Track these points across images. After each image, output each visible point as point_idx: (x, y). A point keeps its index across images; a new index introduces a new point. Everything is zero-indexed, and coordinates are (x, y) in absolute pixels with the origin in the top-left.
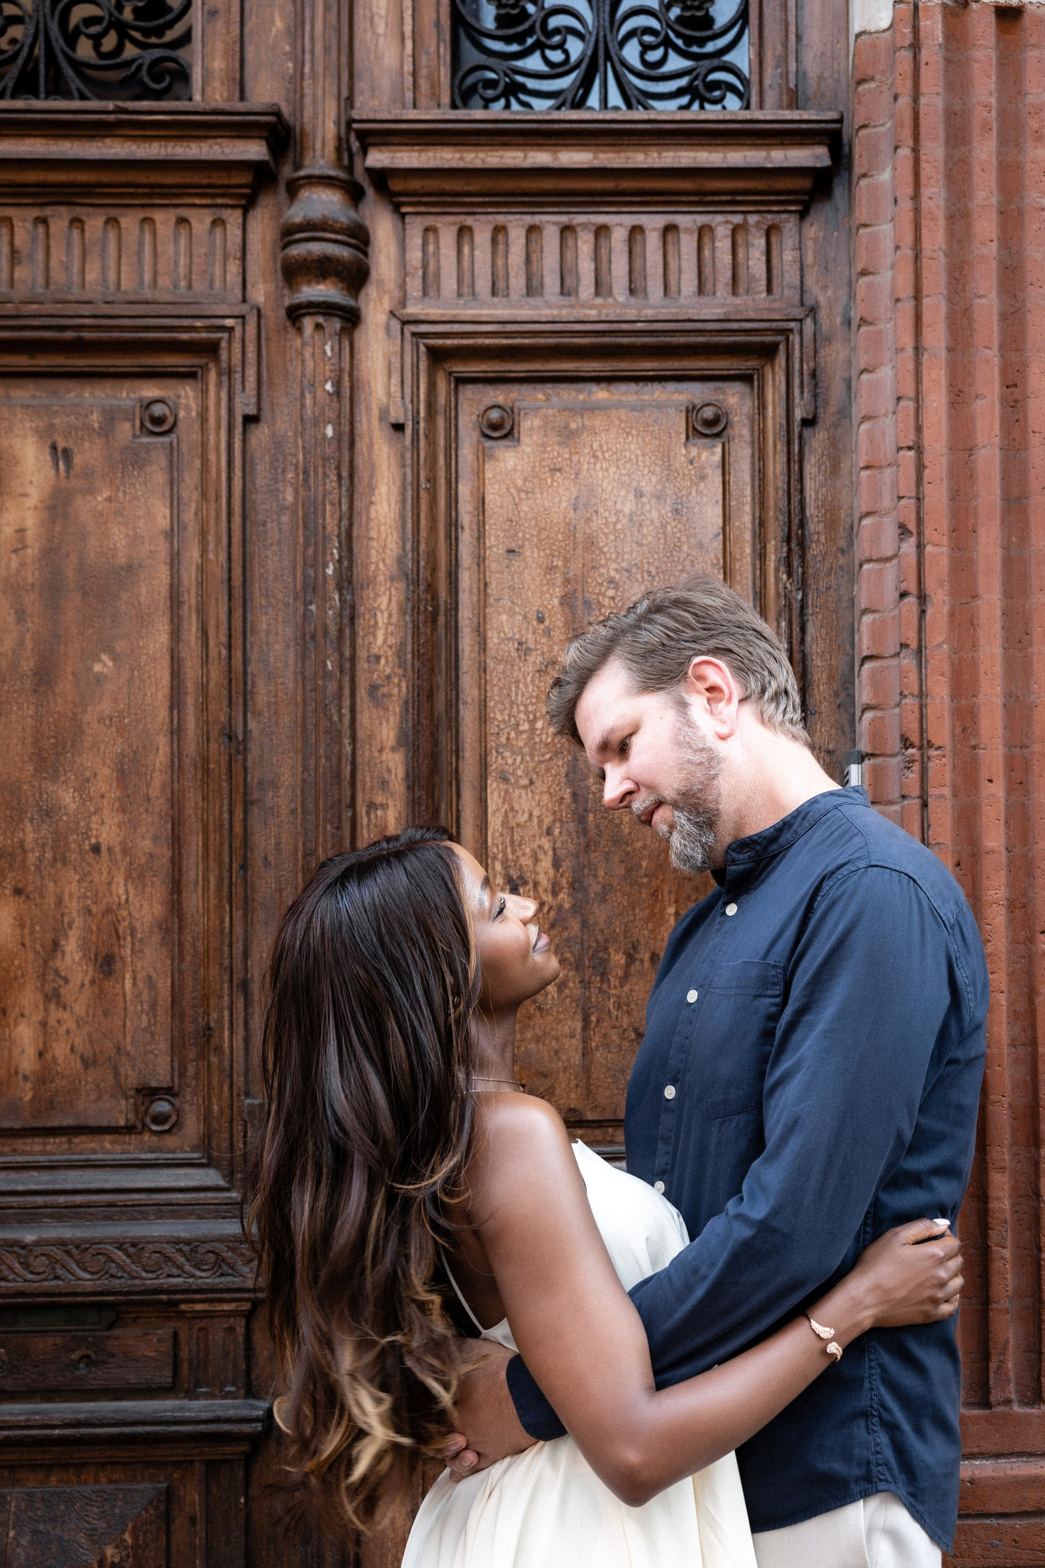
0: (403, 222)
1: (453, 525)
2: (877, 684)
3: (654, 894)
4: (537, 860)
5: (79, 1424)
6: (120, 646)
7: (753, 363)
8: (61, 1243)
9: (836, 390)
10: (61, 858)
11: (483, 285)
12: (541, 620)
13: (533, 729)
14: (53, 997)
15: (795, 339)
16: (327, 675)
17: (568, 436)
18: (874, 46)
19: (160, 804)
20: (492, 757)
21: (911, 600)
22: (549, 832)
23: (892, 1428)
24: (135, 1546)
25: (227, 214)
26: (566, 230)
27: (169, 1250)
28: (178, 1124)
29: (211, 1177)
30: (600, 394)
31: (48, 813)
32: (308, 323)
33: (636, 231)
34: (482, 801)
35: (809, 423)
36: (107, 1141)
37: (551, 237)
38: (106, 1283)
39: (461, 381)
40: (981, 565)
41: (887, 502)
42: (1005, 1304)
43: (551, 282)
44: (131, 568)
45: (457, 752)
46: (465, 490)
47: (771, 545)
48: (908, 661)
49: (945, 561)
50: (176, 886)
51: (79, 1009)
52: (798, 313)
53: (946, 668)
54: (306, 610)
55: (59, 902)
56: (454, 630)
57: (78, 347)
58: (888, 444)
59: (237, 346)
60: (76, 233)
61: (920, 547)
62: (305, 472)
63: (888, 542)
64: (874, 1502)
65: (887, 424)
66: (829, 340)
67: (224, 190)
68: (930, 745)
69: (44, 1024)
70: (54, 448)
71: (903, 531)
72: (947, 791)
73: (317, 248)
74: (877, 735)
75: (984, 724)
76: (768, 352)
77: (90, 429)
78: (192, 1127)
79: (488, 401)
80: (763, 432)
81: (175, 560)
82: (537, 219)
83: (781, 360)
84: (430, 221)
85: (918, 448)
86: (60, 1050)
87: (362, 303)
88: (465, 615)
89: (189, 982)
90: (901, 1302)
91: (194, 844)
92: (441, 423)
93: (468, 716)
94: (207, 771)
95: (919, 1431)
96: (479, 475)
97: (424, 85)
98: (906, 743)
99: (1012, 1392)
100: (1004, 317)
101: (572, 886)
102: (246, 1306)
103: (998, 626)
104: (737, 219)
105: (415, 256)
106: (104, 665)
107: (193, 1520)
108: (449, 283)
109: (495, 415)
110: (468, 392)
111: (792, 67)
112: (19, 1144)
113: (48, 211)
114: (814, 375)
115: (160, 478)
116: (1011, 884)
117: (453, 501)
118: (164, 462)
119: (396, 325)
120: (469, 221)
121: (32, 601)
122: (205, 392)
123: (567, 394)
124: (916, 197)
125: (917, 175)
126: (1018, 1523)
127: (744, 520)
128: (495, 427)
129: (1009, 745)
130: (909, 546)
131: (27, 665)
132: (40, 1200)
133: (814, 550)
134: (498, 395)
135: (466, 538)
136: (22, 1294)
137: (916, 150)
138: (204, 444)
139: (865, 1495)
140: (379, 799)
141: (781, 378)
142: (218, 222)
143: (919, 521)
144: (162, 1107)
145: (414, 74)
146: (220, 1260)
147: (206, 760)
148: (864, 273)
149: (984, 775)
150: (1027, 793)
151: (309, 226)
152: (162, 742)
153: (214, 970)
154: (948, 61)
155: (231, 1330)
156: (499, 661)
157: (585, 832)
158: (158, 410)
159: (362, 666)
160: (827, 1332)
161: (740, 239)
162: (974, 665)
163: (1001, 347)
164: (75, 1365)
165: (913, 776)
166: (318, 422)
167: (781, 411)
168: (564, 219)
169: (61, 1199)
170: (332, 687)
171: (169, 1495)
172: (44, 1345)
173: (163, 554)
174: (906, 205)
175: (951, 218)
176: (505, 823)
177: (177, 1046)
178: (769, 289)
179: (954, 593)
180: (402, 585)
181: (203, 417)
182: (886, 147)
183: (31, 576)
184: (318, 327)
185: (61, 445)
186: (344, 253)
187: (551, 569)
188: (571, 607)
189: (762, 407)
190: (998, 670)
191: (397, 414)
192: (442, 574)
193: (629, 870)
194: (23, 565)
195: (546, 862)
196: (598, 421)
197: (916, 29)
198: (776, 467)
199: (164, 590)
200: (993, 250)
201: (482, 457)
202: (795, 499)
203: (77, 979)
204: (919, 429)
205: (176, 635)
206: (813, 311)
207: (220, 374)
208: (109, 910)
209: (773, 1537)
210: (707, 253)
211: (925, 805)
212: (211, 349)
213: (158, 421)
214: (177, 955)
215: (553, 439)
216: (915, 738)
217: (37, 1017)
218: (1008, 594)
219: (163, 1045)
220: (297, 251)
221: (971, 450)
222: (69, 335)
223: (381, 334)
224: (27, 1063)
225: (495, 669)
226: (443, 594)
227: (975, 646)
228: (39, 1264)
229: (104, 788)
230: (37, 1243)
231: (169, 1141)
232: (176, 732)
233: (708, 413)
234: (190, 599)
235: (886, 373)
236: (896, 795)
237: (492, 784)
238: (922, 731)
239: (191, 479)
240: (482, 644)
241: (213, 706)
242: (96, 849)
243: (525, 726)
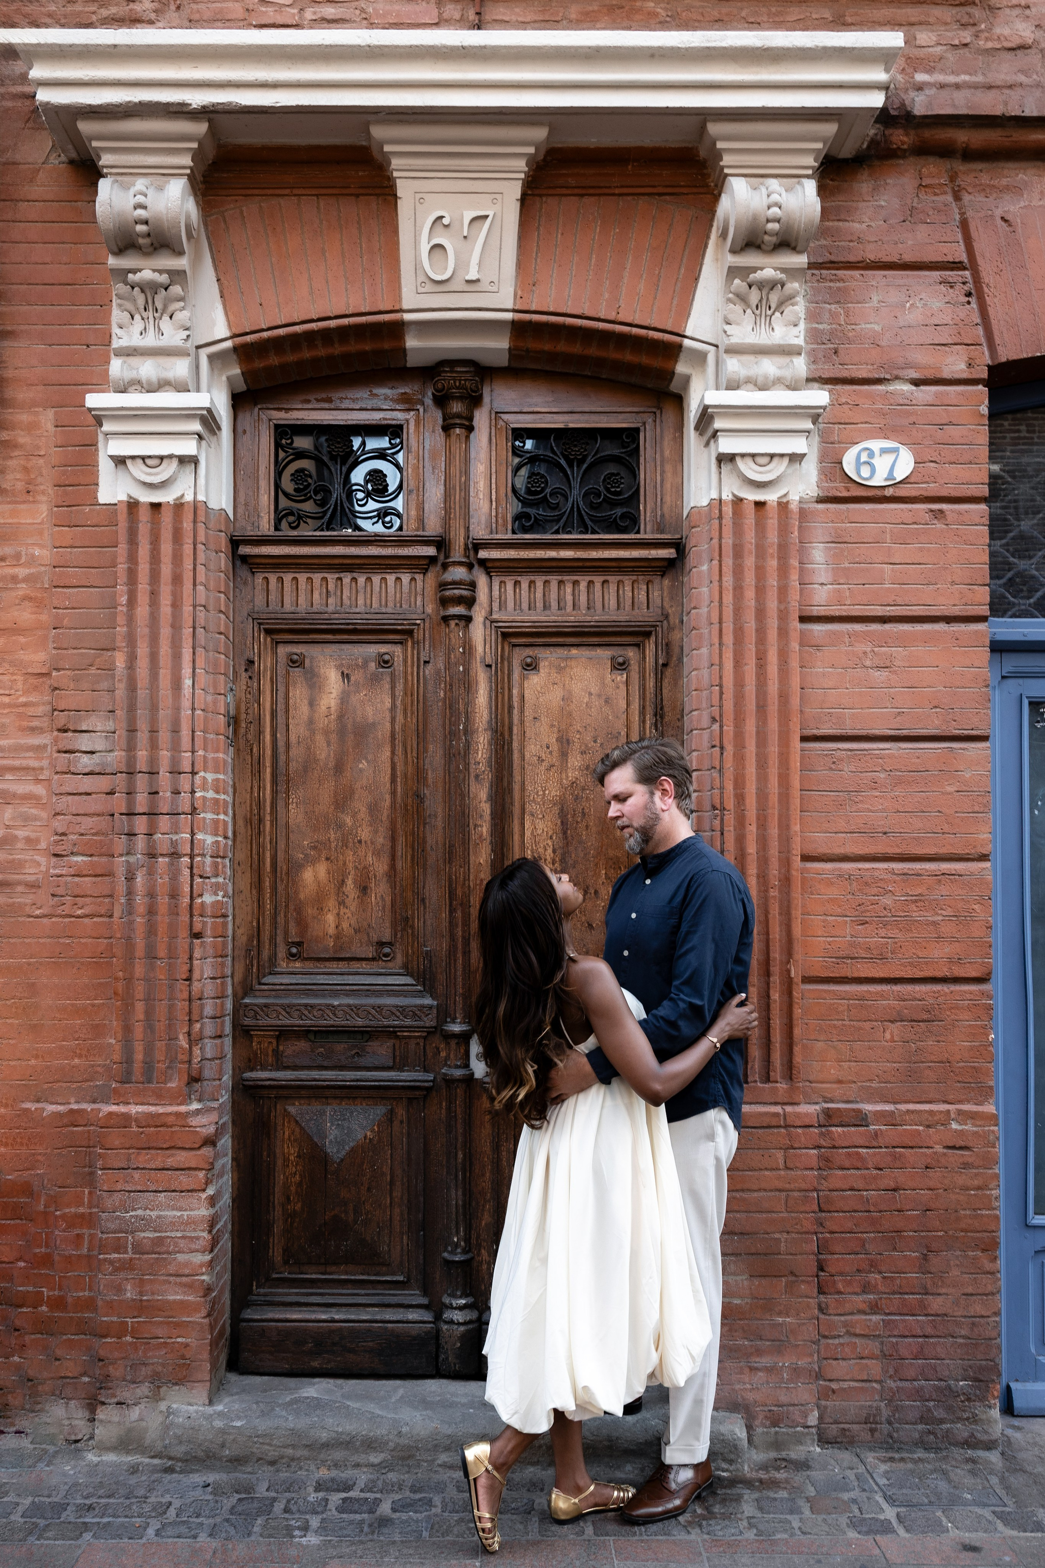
0: (491, 577)
1: (511, 707)
2: (699, 782)
3: (596, 865)
4: (546, 850)
5: (358, 1080)
6: (370, 757)
7: (640, 639)
8: (349, 1006)
9: (676, 650)
10: (345, 845)
11: (525, 606)
12: (548, 748)
13: (544, 794)
14: (342, 903)
15: (659, 629)
16: (460, 771)
17: (560, 670)
18: (699, 513)
19: (387, 823)
20: (527, 805)
21: (717, 749)
22: (551, 838)
23: (723, 1083)
24: (379, 1131)
25: (417, 576)
26: (561, 582)
27: (394, 1010)
28: (394, 958)
29: (409, 980)
30: (574, 651)
31: (340, 826)
32: (453, 623)
33: (591, 583)
34: (522, 825)
35: (665, 665)
36: (364, 964)
37: (554, 585)
38: (368, 1022)
39: (515, 646)
40: (747, 735)
41: (704, 705)
42: (755, 1041)
43: (554, 604)
44: (374, 724)
45: (512, 804)
46: (515, 692)
47: (648, 717)
48: (715, 774)
49: (732, 733)
50: (393, 857)
51: (353, 908)
52: (661, 619)
53: (732, 778)
54: (451, 744)
55: (344, 864)
56: (510, 751)
57: (355, 631)
58: (706, 681)
59: (421, 632)
60: (354, 584)
61: (721, 727)
62: (451, 685)
63: (705, 722)
64: (716, 1110)
65: (705, 672)
66: (673, 629)
67: (416, 567)
68: (724, 809)
69: (338, 914)
70: (343, 673)
71: (714, 720)
72: (732, 829)
73: (457, 592)
74: (699, 801)
75: (748, 801)
76: (648, 634)
77: (357, 665)
78: (399, 959)
79: (525, 654)
80: (644, 668)
81: (393, 720)
82: (548, 578)
83: (653, 639)
84: (503, 578)
85: (721, 686)
86: (345, 925)
87: (473, 613)
88: (515, 745)
89: (398, 898)
90: (737, 1030)
91: (401, 841)
92: (506, 663)
93: (516, 787)
94: (407, 810)
95: (732, 1084)
96: (522, 687)
97: (500, 521)
98: (714, 808)
99: (757, 1077)
100: (757, 631)
101: (561, 861)
102: (425, 1034)
103: (754, 760)
104: (635, 578)
105: (496, 593)
106: (363, 765)
107: (402, 1122)
108: (510, 604)
109: (529, 660)
110: (517, 650)
111: (659, 513)
112: (327, 964)
113: (342, 575)
114: (667, 645)
115: (387, 686)
116: (758, 868)
117: (510, 696)
118: (388, 679)
119: (488, 622)
120: (519, 578)
121: (334, 737)
122: (406, 650)
123: (561, 652)
124: (720, 580)
125: (720, 571)
126: (760, 1131)
127: (635, 706)
128: (528, 665)
129: (758, 810)
130: (716, 727)
131: (331, 765)
132: (339, 987)
133: (667, 719)
134: (529, 651)
135: (516, 712)
136: (333, 1026)
137: (720, 561)
138: (406, 673)
139: (714, 1107)
140: (479, 823)
141: (653, 646)
142: (413, 579)
143: (721, 716)
144: (387, 950)
145: (496, 516)
146: (415, 1014)
147: (406, 805)
148: (695, 608)
149: (747, 822)
150: (765, 830)
151: (454, 583)
152: (388, 797)
153: (410, 894)
154: (734, 523)
155: (418, 1044)
156: (529, 765)
157: (566, 838)
158: (386, 657)
159: (472, 766)
160: (715, 1040)
161: (635, 586)
162: (743, 776)
163: (756, 643)
164: (353, 1056)
165: (717, 822)
166: (457, 664)
167: (653, 660)
168: (560, 578)
169: (348, 987)
170: (461, 776)
171: (391, 1112)
172: (340, 1047)
173: (388, 719)
174: (716, 584)
175: (735, 589)
176: (532, 833)
177: (394, 925)
178: (648, 608)
179: (735, 746)
180: (489, 733)
181: (405, 661)
182: (705, 556)
183: (333, 726)
184: (457, 624)
185: (346, 672)
186: (465, 593)
187: (552, 726)
188: (562, 743)
189: (644, 658)
190: (754, 778)
191: (488, 661)
192: (506, 728)
193: (585, 855)
194: (329, 722)
195: (550, 851)
196: (573, 663)
197: (720, 511)
198: (651, 683)
199: (389, 734)
200: (753, 603)
201: (523, 678)
202: (659, 698)
203: (351, 896)
204: (721, 678)
205: (393, 753)
206: (667, 617)
207: (413, 643)
208: (365, 868)
209: (676, 1124)
210: (621, 592)
211: (722, 834)
212: (410, 633)
213: (386, 662)
214: (393, 887)
215: (553, 671)
216: (718, 806)
217: (335, 912)
218: (758, 746)
219: (388, 924)
220: (448, 593)
221: (742, 686)
222: (351, 627)
223: (481, 626)
224: (331, 930)
225: (528, 768)
226: (506, 737)
227: (744, 768)
228: (340, 1014)
229: (363, 816)
230: (339, 1005)
231: (390, 964)
232: (393, 793)
233: (621, 660)
234: (399, 737)
235: (704, 651)
236: (708, 828)
237: (527, 817)
238: (722, 803)
239: (400, 687)
240: (523, 758)
241: (410, 782)
242: (360, 842)
243: (541, 793)
